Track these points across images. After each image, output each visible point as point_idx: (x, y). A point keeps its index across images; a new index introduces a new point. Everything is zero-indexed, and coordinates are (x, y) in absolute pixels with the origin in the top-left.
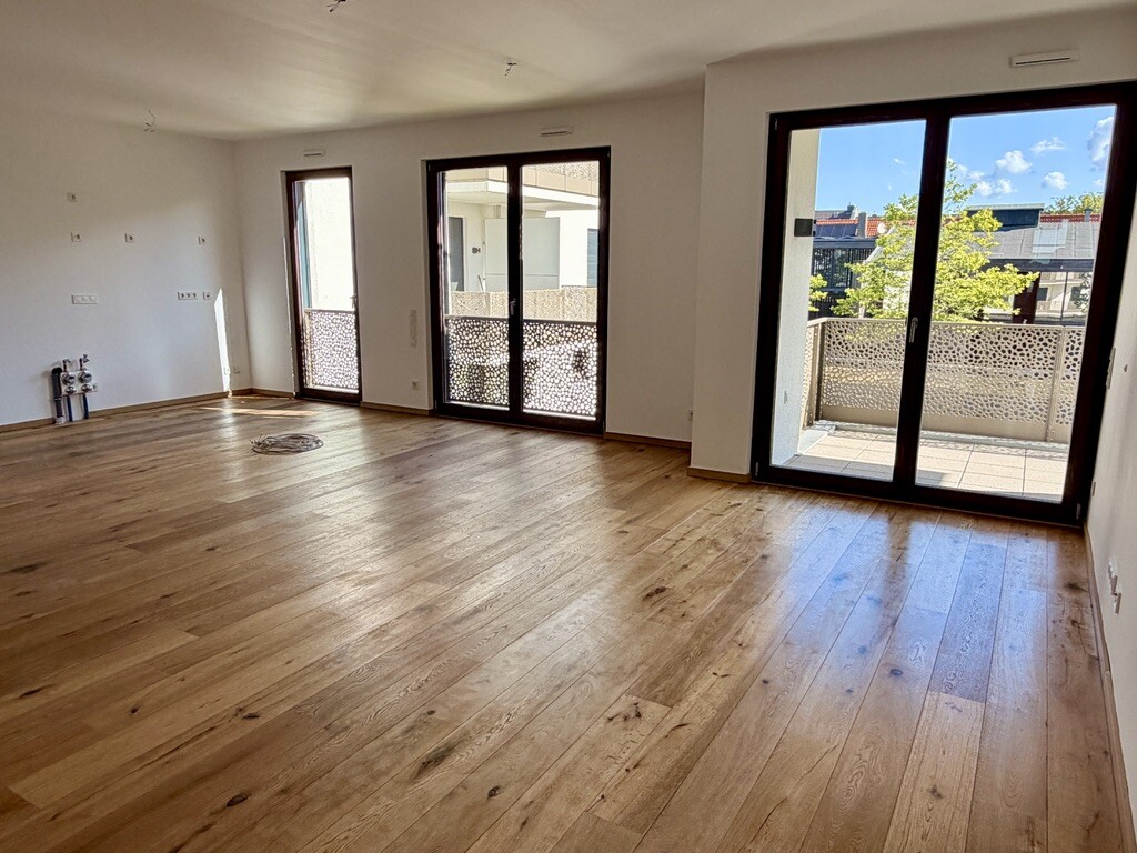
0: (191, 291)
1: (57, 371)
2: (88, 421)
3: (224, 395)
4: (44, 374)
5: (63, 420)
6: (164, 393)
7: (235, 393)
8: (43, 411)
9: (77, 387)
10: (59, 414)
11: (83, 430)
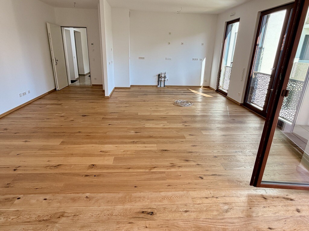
0: (196, 58)
1: (159, 75)
2: (165, 87)
3: (200, 87)
4: (157, 75)
5: (159, 86)
6: (184, 84)
7: (204, 87)
8: (155, 84)
9: (163, 79)
10: (158, 85)
11: (163, 89)
